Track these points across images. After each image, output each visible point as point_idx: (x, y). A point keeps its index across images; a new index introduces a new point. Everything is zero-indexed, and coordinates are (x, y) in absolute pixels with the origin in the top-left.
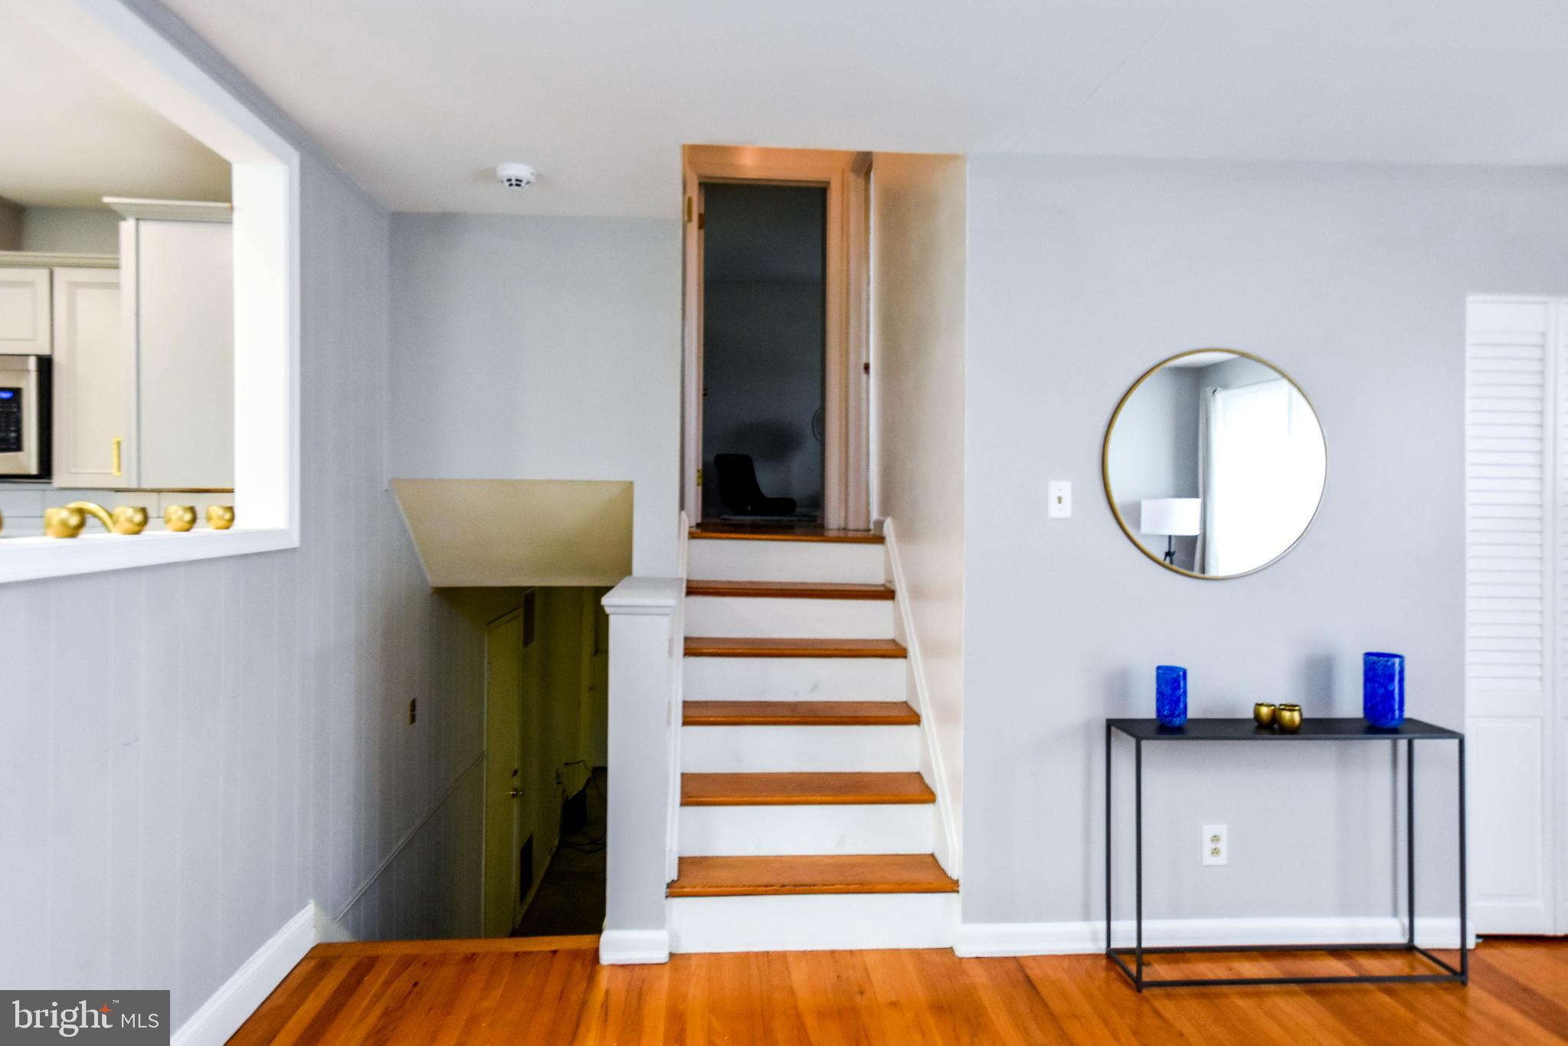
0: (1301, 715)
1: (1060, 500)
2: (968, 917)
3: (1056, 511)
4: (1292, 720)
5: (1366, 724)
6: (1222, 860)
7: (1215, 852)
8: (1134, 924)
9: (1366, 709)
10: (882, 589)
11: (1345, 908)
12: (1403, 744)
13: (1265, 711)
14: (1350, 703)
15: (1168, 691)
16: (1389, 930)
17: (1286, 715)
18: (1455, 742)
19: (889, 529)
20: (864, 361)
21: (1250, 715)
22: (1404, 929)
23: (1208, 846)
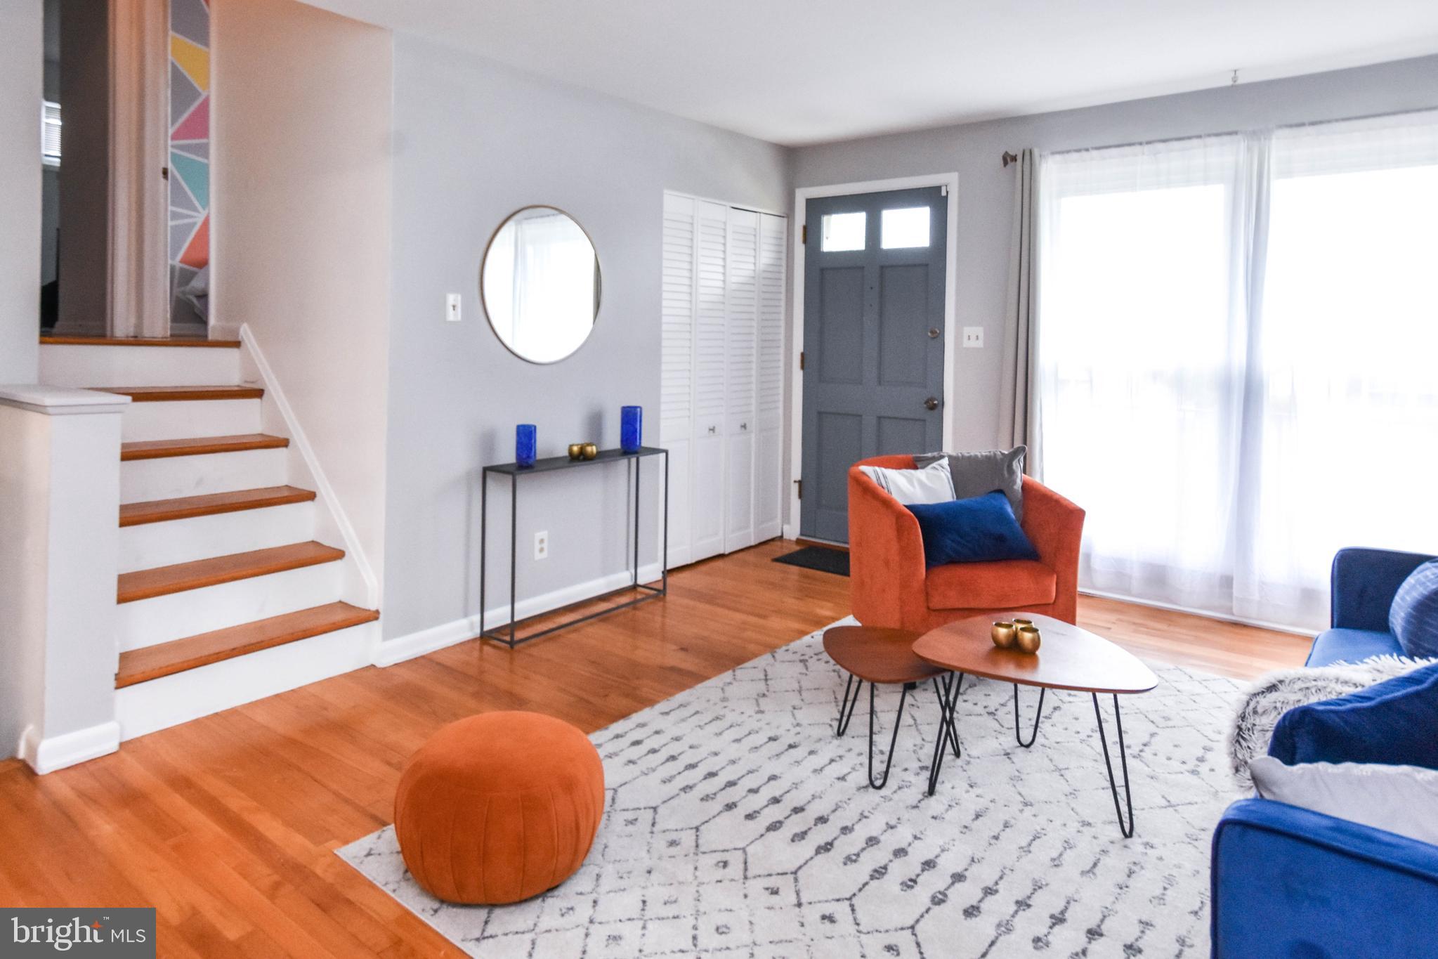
0: (597, 449)
1: (454, 307)
2: (387, 636)
3: (452, 316)
4: (592, 452)
5: (622, 451)
6: (545, 555)
7: (541, 550)
8: (509, 608)
9: (622, 441)
10: (236, 389)
11: (605, 572)
12: (634, 460)
13: (575, 449)
14: (612, 440)
15: (524, 440)
16: (623, 579)
17: (589, 449)
18: (664, 454)
19: (245, 332)
20: (162, 165)
21: (566, 453)
22: (632, 576)
23: (537, 546)
